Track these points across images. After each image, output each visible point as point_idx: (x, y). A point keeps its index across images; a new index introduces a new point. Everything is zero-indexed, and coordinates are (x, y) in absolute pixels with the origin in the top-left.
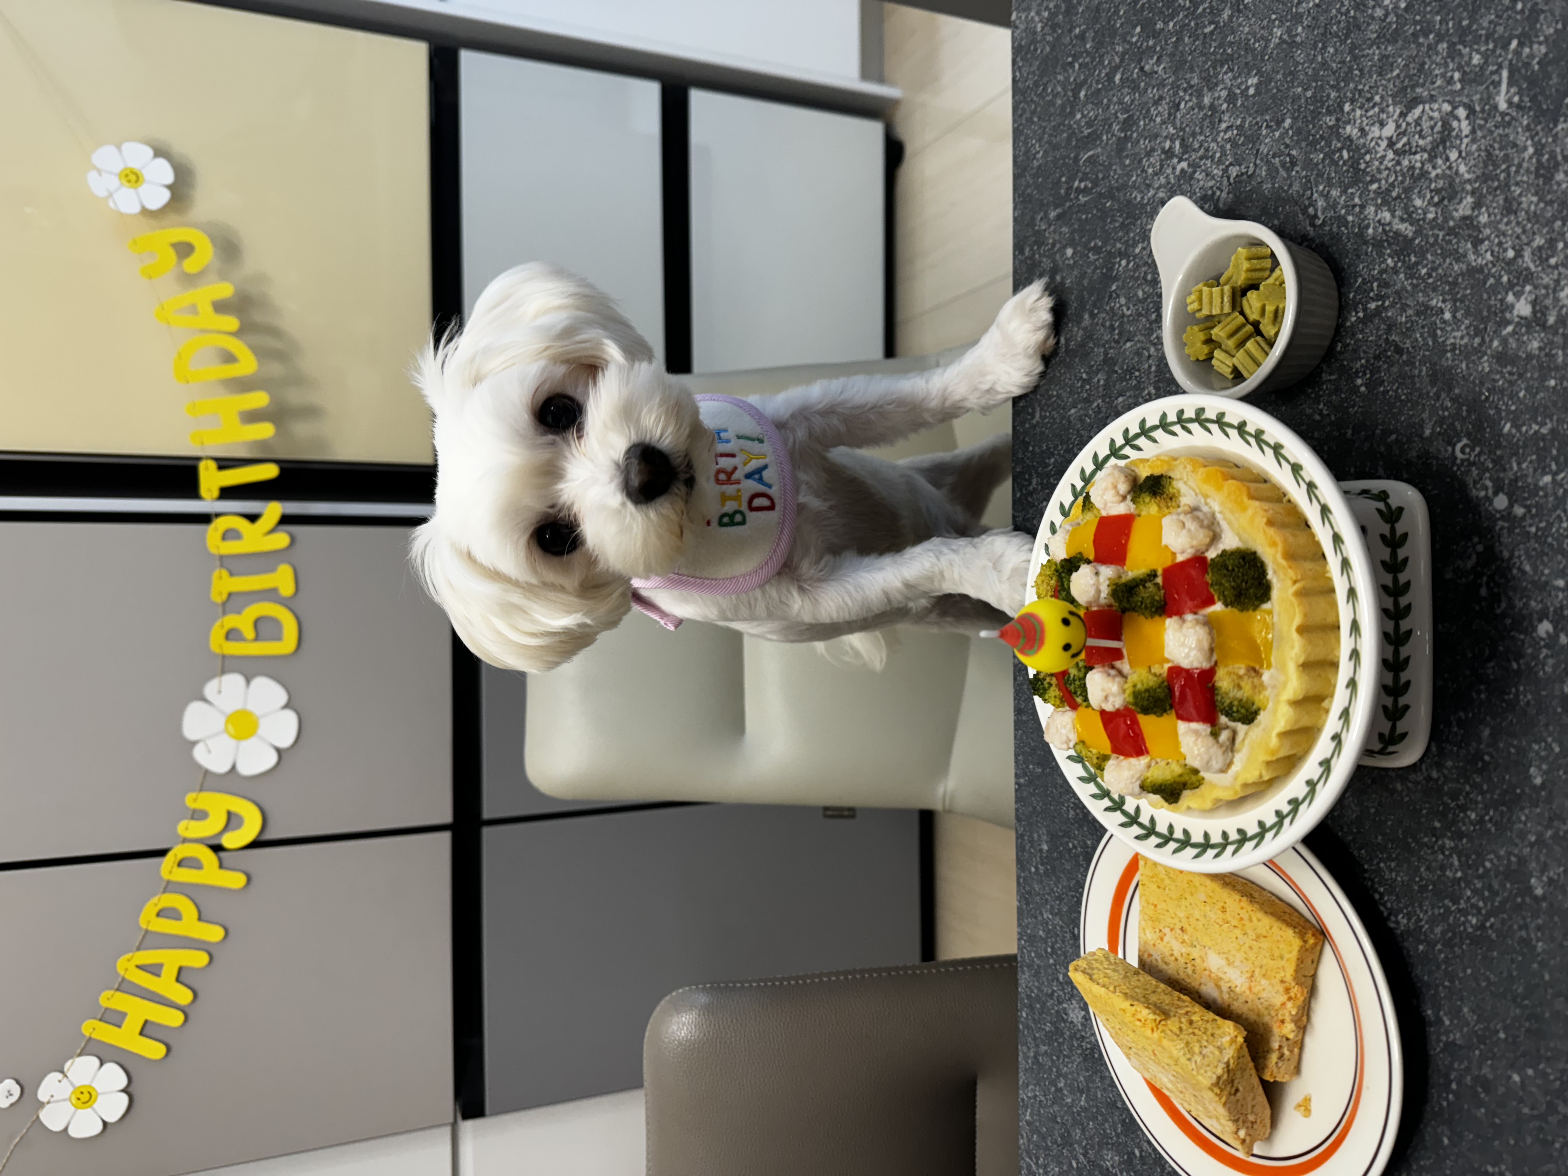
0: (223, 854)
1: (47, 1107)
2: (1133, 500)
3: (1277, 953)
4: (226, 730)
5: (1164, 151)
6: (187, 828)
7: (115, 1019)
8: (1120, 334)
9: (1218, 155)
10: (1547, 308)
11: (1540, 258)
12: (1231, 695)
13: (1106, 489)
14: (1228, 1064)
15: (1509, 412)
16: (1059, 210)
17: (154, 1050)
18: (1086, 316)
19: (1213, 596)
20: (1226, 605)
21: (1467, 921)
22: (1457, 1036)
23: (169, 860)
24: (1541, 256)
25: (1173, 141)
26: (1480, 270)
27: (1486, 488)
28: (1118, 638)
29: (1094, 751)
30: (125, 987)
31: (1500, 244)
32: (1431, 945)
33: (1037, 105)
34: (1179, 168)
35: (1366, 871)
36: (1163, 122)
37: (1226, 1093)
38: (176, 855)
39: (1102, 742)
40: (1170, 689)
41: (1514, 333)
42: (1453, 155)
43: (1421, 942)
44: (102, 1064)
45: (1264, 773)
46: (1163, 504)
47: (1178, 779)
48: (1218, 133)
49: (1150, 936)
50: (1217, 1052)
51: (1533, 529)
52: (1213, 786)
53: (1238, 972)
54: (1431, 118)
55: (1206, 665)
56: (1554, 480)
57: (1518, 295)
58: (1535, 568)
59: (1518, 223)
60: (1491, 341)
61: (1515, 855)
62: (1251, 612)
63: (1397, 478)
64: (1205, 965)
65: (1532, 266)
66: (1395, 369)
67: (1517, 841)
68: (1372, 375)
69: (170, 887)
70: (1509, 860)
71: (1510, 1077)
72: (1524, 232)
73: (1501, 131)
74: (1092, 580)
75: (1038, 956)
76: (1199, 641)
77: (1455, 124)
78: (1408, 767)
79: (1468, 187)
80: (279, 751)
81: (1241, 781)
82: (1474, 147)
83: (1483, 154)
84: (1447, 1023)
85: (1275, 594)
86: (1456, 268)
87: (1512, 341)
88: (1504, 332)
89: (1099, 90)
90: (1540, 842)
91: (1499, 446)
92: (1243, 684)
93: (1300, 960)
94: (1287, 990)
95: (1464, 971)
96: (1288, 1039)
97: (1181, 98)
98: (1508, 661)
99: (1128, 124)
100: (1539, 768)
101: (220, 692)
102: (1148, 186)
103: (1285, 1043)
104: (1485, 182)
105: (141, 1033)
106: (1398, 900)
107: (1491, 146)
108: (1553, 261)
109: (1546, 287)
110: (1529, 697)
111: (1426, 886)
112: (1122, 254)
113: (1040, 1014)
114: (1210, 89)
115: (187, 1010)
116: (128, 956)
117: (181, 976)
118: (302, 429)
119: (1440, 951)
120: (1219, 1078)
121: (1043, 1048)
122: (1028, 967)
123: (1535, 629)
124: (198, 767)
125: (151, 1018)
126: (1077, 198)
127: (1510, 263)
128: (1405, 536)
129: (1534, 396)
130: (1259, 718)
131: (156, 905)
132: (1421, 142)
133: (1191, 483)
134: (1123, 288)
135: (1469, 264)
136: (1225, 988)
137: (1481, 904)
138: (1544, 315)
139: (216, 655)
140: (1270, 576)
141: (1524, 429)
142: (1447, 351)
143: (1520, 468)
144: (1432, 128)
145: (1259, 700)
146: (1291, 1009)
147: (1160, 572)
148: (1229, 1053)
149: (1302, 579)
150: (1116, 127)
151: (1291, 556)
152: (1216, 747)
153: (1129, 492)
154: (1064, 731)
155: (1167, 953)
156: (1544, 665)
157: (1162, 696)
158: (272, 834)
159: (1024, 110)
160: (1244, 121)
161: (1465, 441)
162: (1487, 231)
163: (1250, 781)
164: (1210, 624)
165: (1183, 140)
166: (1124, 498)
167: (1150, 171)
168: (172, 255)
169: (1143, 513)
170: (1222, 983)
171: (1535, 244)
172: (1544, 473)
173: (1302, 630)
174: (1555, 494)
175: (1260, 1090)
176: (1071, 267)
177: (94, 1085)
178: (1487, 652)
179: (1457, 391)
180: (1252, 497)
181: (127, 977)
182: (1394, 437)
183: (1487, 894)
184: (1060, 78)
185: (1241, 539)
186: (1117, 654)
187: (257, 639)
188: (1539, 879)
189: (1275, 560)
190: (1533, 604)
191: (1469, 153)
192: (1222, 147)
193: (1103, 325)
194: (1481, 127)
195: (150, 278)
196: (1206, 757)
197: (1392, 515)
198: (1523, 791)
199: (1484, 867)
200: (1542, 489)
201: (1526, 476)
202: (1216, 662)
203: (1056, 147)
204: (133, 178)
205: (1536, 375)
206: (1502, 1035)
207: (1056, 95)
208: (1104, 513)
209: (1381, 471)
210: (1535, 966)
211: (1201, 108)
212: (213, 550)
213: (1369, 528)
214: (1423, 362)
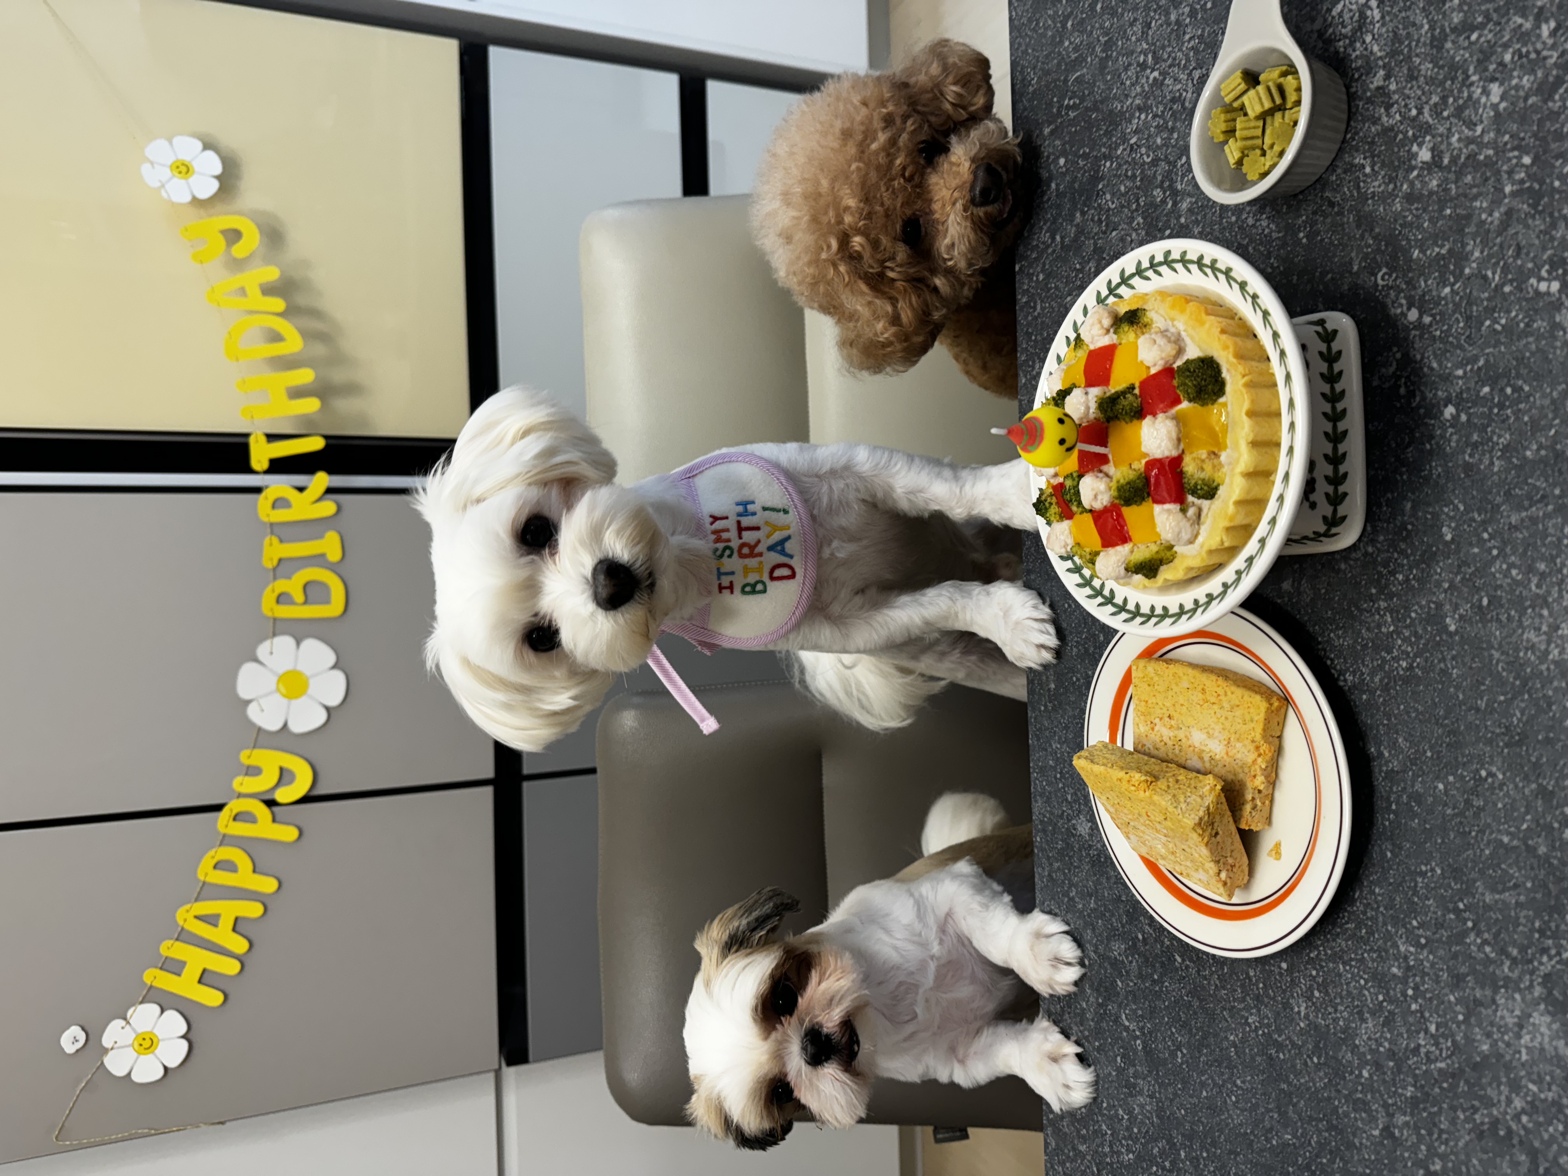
0: (276, 809)
1: (111, 1053)
2: (1115, 333)
3: (1248, 717)
4: (278, 690)
5: (1139, 65)
6: (242, 784)
7: (175, 967)
8: (1107, 225)
9: (1183, 62)
10: (1442, 152)
11: (1436, 113)
12: (1196, 476)
13: (1093, 325)
14: (1208, 808)
15: (1416, 240)
16: (1052, 127)
17: (212, 998)
18: (1078, 215)
19: (1179, 397)
20: (1190, 401)
21: (1400, 665)
22: (1395, 765)
23: (225, 813)
24: (1437, 111)
25: (1146, 55)
26: (1391, 129)
27: (1401, 305)
28: (1104, 444)
29: (1088, 550)
30: (184, 936)
31: (1406, 105)
32: (1372, 692)
33: (1031, 38)
34: (1152, 77)
35: (1320, 643)
36: (1138, 40)
37: (1207, 833)
38: (231, 810)
39: (1094, 539)
40: (1147, 479)
41: (1418, 176)
42: (1368, 38)
43: (1364, 692)
44: (162, 1011)
45: (1225, 538)
46: (1139, 332)
47: (1155, 557)
48: (1183, 43)
49: (1143, 729)
50: (1199, 800)
51: (1438, 333)
52: (1184, 556)
53: (1217, 741)
54: (1351, 10)
55: (1175, 453)
56: (1452, 290)
57: (1420, 145)
58: (1440, 364)
59: (1419, 87)
60: (1402, 185)
61: (1434, 602)
62: (1210, 406)
63: (1333, 309)
64: (1190, 742)
65: (1430, 121)
66: (1329, 220)
67: (1435, 590)
68: (1311, 227)
69: (226, 840)
70: (1430, 608)
71: (1436, 787)
72: (1424, 93)
73: (1403, 14)
74: (1083, 399)
75: (1049, 784)
76: (1169, 432)
77: (1369, 13)
78: (1349, 548)
79: (1380, 63)
80: (328, 709)
81: (1206, 548)
82: (1384, 30)
83: (1391, 35)
84: (1387, 754)
85: (1228, 388)
86: (1373, 129)
87: (1418, 185)
88: (1411, 177)
89: (1083, 19)
90: (1452, 586)
91: (1410, 269)
92: (1205, 466)
93: (1267, 721)
94: (1257, 748)
95: (1398, 708)
96: (1260, 791)
97: (1152, 18)
98: (1424, 444)
99: (1109, 45)
100: (1449, 526)
101: (271, 653)
102: (1127, 96)
103: (1257, 795)
104: (1393, 57)
105: (200, 982)
106: (1345, 662)
107: (1397, 27)
108: (1445, 114)
109: (1441, 135)
110: (1440, 469)
111: (1367, 644)
112: (1106, 157)
113: (1053, 835)
114: (1176, 8)
115: (243, 959)
116: (188, 907)
117: (237, 926)
118: (344, 405)
119: (1379, 696)
120: (1201, 819)
121: (1056, 865)
122: (1040, 795)
123: (1442, 413)
124: (252, 724)
125: (209, 967)
126: (1067, 114)
127: (1414, 119)
128: (1340, 353)
129: (1435, 224)
130: (1219, 492)
131: (213, 857)
132: (1343, 31)
133: (1162, 312)
134: (1108, 185)
135: (1382, 125)
136: (1206, 759)
137: (1409, 649)
138: (1441, 158)
139: (268, 618)
140: (1225, 374)
141: (1428, 252)
142: (1367, 199)
143: (1426, 285)
144: (1352, 18)
145: (1218, 477)
146: (1262, 763)
147: (1137, 385)
148: (1209, 800)
149: (1250, 374)
150: (1098, 49)
151: (1240, 356)
152: (1185, 520)
153: (1112, 326)
154: (1062, 538)
155: (1158, 739)
156: (1450, 441)
157: (1140, 485)
158: (322, 790)
159: (1020, 44)
160: (1203, 31)
161: (1384, 270)
162: (1396, 97)
163: (1214, 548)
164: (1178, 419)
165: (1154, 53)
166: (1108, 331)
167: (1128, 83)
168: (222, 242)
169: (1123, 342)
170: (1204, 755)
171: (1432, 102)
172: (1445, 286)
173: (1251, 414)
174: (1453, 301)
175: (1237, 838)
176: (1064, 174)
177: (155, 1031)
178: (1407, 440)
179: (1377, 230)
180: (1208, 313)
181: (187, 927)
182: (1330, 276)
183: (1413, 639)
184: (1050, 12)
185: (1201, 349)
186: (1103, 459)
187: (306, 602)
188: (1453, 617)
189: (1228, 361)
190: (1440, 393)
191: (1380, 35)
192: (1187, 56)
193: (1092, 220)
194: (1388, 13)
195: (201, 262)
196: (1177, 530)
197: (1329, 337)
198: (1438, 549)
199: (1410, 617)
200: (1443, 298)
201: (1431, 291)
202: (1183, 452)
203: (1047, 73)
204: (184, 169)
205: (1436, 207)
206: (1429, 754)
207: (1046, 28)
208: (1092, 347)
209: (1321, 306)
210: (1452, 690)
211: (1169, 24)
212: (265, 519)
213: (1308, 345)
214: (1350, 211)
